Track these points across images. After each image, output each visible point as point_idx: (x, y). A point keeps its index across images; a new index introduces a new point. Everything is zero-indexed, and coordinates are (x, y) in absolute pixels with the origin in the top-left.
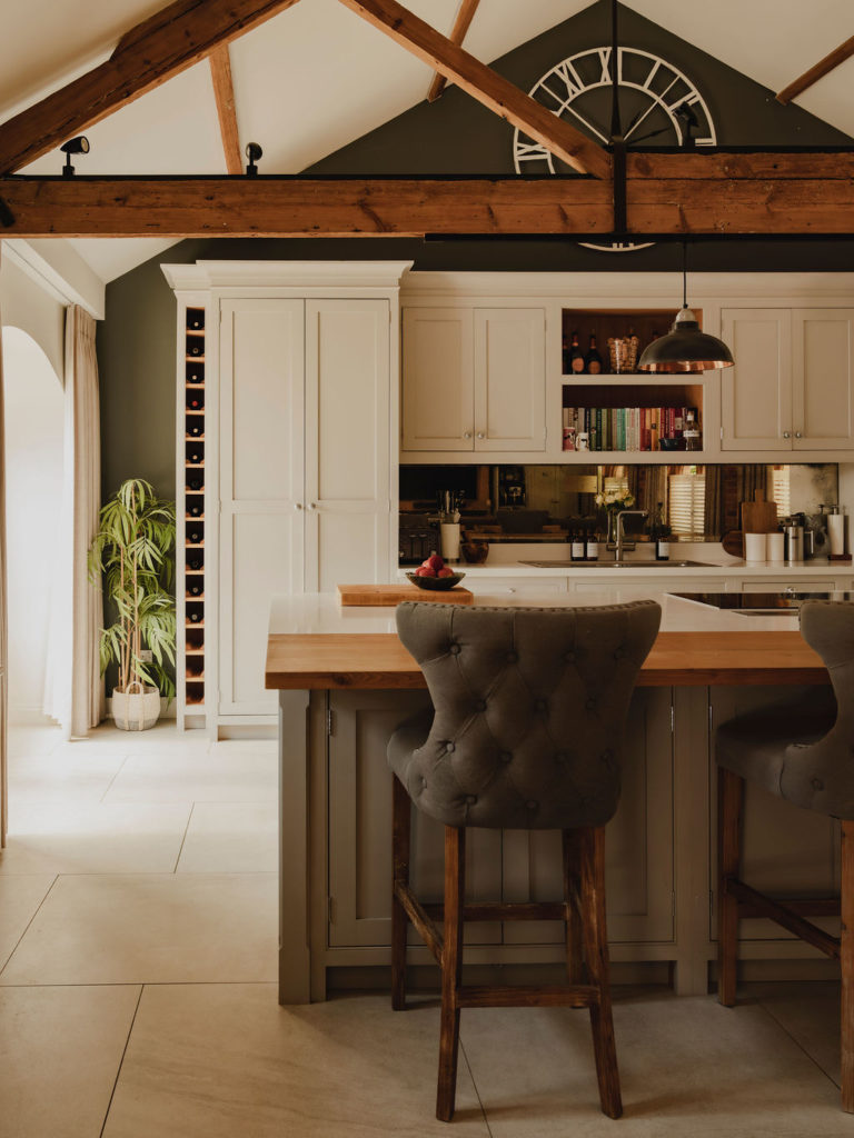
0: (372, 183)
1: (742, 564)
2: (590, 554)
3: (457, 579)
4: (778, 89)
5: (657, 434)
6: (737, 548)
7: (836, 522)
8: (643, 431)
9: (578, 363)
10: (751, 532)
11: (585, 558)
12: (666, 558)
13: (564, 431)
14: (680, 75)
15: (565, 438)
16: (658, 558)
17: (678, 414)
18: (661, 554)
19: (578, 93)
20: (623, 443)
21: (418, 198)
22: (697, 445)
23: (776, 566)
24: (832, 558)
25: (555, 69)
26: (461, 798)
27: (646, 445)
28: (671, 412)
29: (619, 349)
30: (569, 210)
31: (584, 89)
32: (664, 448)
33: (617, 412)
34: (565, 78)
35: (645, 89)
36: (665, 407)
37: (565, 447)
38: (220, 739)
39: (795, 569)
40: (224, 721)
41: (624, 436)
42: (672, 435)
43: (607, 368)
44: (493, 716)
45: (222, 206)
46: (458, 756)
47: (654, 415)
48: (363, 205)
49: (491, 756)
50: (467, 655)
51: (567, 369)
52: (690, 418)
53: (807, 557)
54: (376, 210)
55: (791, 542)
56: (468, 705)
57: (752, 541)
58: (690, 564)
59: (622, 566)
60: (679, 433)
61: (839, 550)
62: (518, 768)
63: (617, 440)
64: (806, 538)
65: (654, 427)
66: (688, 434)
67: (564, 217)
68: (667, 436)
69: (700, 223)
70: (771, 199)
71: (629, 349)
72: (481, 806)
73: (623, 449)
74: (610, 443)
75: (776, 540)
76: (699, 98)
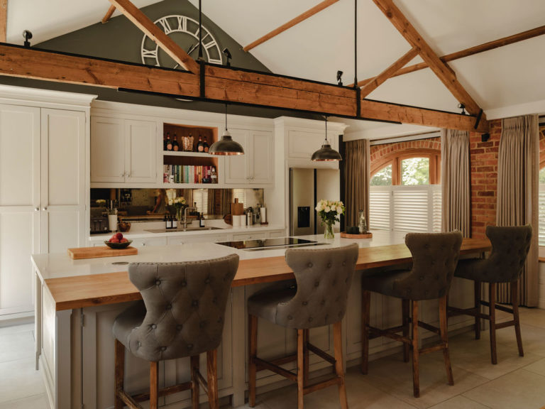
0: (93, 60)
1: (231, 228)
2: (174, 226)
4: (244, 46)
5: (201, 177)
6: (229, 221)
7: (263, 210)
8: (195, 175)
9: (170, 146)
10: (234, 214)
11: (172, 228)
12: (204, 226)
13: (164, 175)
14: (209, 33)
15: (165, 177)
16: (201, 226)
17: (209, 169)
18: (202, 224)
19: (169, 32)
20: (188, 180)
21: (115, 70)
22: (216, 181)
23: (244, 228)
24: (262, 224)
25: (159, 20)
27: (197, 181)
28: (206, 168)
29: (187, 141)
30: (182, 85)
31: (171, 31)
32: (203, 182)
33: (185, 167)
34: (163, 25)
35: (195, 36)
36: (204, 166)
37: (164, 181)
39: (250, 229)
41: (188, 177)
42: (206, 177)
43: (181, 149)
44: (175, 310)
45: (10, 60)
46: (159, 330)
47: (200, 169)
48: (88, 70)
49: (174, 328)
50: (164, 285)
51: (165, 149)
52: (213, 170)
53: (254, 223)
54: (95, 74)
55: (248, 218)
56: (164, 307)
57: (235, 218)
58: (213, 228)
59: (187, 230)
60: (209, 176)
61: (264, 221)
63: (185, 179)
64: (253, 216)
65: (200, 173)
66: (213, 177)
67: (180, 88)
68: (204, 177)
69: (232, 98)
70: (257, 91)
71: (190, 142)
72: (168, 351)
73: (188, 183)
74: (182, 180)
75: (243, 217)
76: (216, 44)
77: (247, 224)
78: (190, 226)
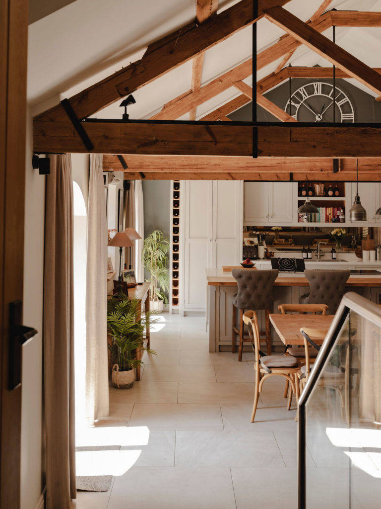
1: (362, 261)
2: (309, 257)
3: (253, 265)
4: (376, 97)
5: (331, 217)
6: (360, 255)
8: (326, 215)
9: (304, 193)
10: (365, 250)
11: (307, 258)
12: (335, 259)
13: (299, 215)
14: (342, 92)
15: (299, 218)
16: (333, 259)
17: (338, 210)
18: (334, 257)
19: (306, 98)
20: (320, 219)
22: (344, 221)
23: (373, 262)
25: (298, 90)
26: (243, 304)
27: (327, 220)
28: (336, 209)
29: (318, 188)
31: (308, 97)
32: (333, 222)
34: (302, 93)
35: (329, 96)
36: (334, 207)
37: (298, 221)
38: (184, 316)
39: (379, 263)
40: (186, 310)
41: (320, 217)
42: (336, 216)
43: (314, 195)
44: (248, 289)
46: (242, 296)
47: (330, 210)
49: (248, 296)
50: (244, 278)
51: (300, 195)
52: (342, 211)
55: (378, 254)
56: (244, 287)
57: (365, 253)
58: (343, 261)
59: (319, 261)
60: (338, 216)
62: (253, 299)
63: (317, 218)
65: (330, 214)
66: (341, 217)
68: (334, 217)
71: (321, 188)
72: (246, 305)
73: (319, 222)
74: (315, 219)
75: (372, 253)
76: (348, 100)
77: (376, 259)
78: (322, 258)
